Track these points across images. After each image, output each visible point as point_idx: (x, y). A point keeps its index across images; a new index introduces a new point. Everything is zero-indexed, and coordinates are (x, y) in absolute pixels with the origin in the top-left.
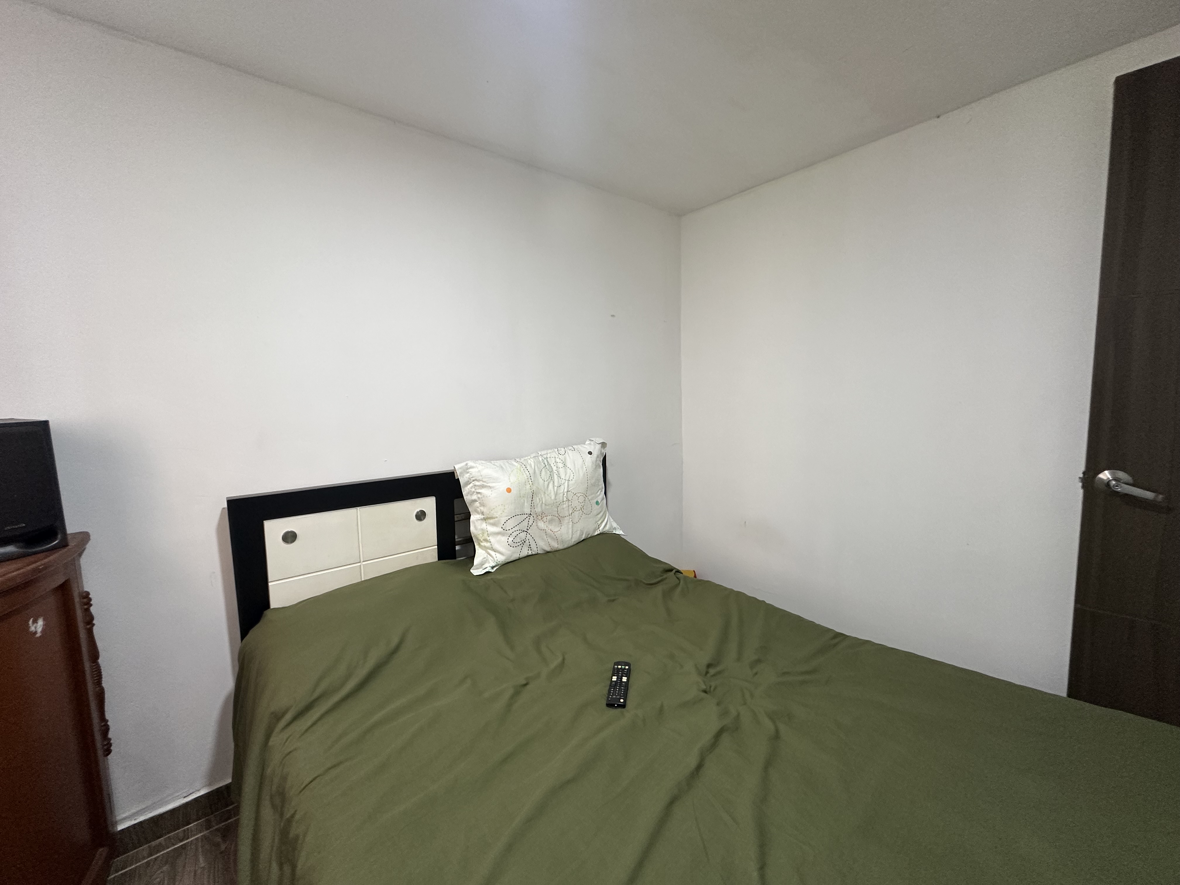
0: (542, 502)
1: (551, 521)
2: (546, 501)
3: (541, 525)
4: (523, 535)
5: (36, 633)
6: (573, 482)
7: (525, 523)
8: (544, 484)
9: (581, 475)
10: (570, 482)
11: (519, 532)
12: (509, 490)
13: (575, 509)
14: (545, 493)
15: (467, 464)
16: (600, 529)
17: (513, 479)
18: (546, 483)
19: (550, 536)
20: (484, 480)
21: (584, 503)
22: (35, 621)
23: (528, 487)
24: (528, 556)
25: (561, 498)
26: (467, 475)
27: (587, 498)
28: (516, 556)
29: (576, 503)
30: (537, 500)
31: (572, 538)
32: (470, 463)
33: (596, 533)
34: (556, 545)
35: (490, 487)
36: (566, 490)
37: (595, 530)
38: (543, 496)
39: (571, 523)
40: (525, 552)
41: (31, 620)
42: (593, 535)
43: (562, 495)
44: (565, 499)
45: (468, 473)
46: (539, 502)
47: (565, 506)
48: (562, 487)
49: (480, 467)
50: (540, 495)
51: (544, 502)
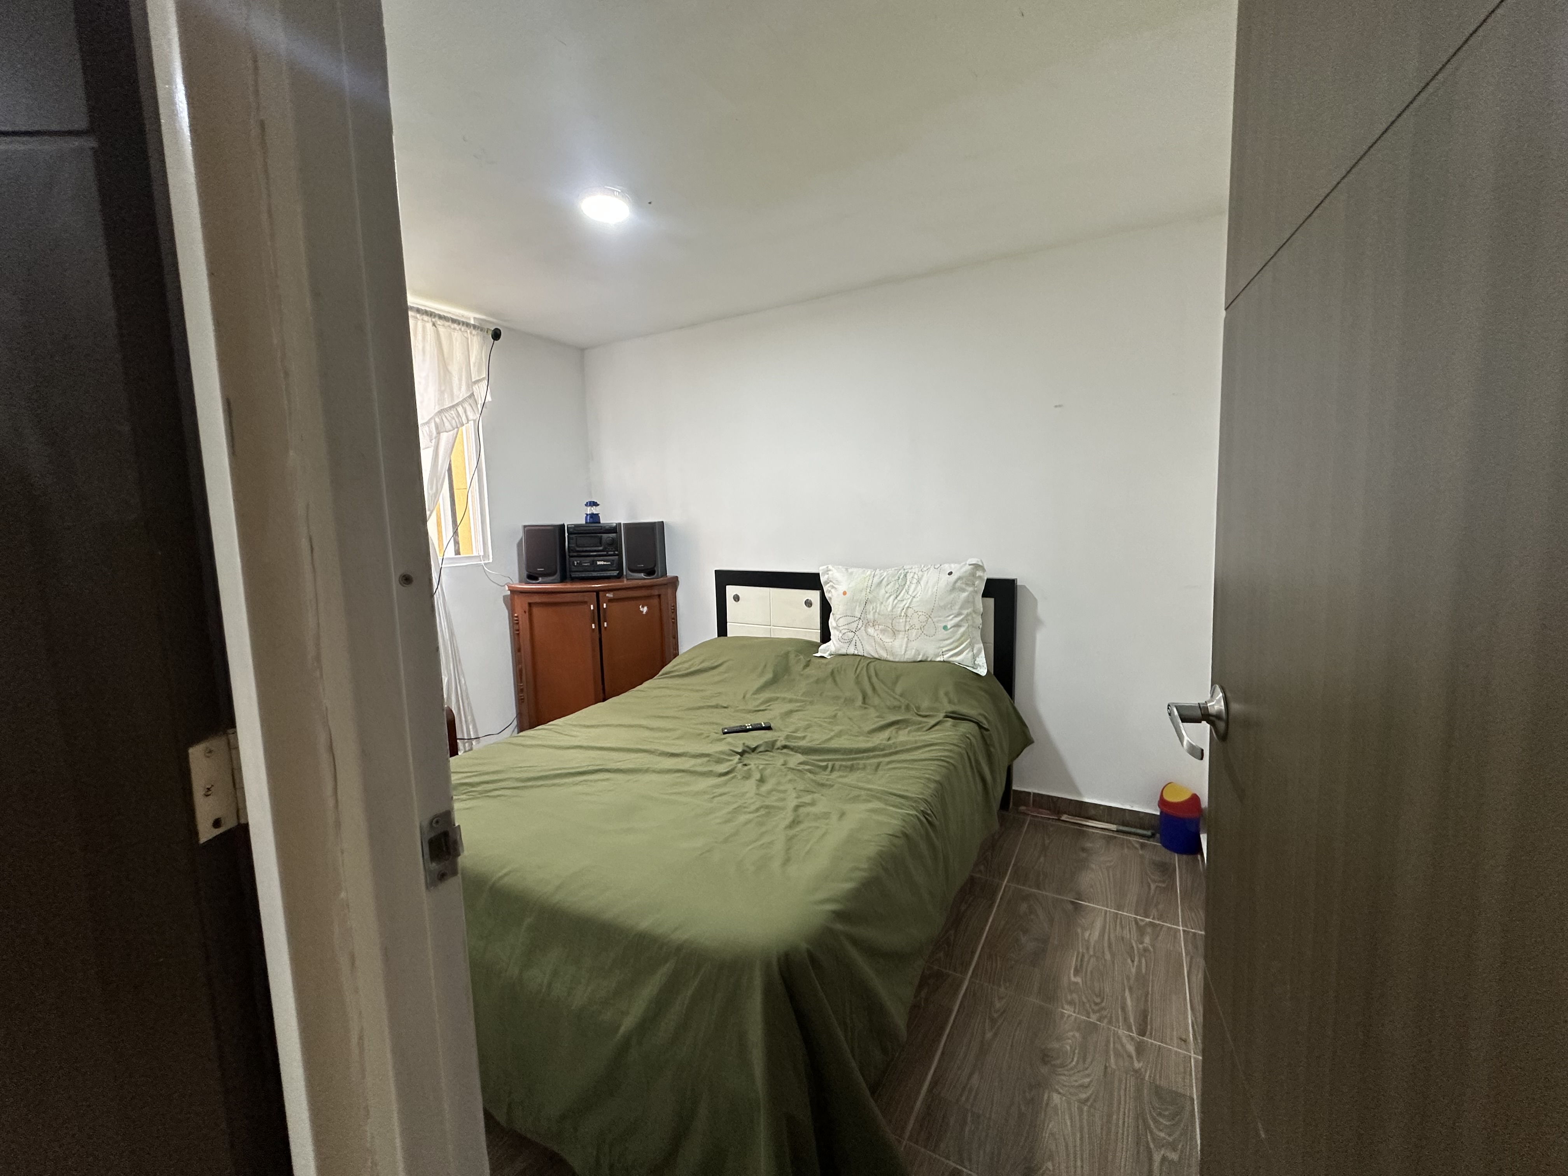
0: (876, 611)
1: (883, 631)
2: (880, 611)
3: (871, 630)
4: (851, 635)
5: (643, 612)
6: (918, 599)
7: (855, 625)
8: (885, 595)
9: (930, 593)
10: (915, 600)
11: (847, 631)
12: (845, 593)
13: (913, 626)
14: (882, 603)
15: (827, 567)
16: (945, 656)
17: (853, 584)
18: (888, 595)
19: (879, 644)
20: (834, 582)
21: (925, 624)
22: (643, 607)
23: (864, 593)
24: (853, 655)
25: (899, 612)
26: (826, 576)
27: (930, 619)
28: (843, 651)
29: (915, 621)
30: (870, 607)
31: (904, 654)
32: (830, 567)
33: (938, 659)
34: (884, 655)
35: (836, 588)
36: (906, 606)
37: (937, 655)
38: (878, 605)
39: (906, 639)
40: (851, 650)
41: (641, 607)
42: (933, 659)
43: (900, 609)
44: (903, 614)
45: (828, 574)
46: (873, 610)
47: (901, 621)
48: (904, 602)
49: (835, 571)
50: (875, 604)
51: (878, 611)
